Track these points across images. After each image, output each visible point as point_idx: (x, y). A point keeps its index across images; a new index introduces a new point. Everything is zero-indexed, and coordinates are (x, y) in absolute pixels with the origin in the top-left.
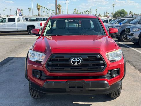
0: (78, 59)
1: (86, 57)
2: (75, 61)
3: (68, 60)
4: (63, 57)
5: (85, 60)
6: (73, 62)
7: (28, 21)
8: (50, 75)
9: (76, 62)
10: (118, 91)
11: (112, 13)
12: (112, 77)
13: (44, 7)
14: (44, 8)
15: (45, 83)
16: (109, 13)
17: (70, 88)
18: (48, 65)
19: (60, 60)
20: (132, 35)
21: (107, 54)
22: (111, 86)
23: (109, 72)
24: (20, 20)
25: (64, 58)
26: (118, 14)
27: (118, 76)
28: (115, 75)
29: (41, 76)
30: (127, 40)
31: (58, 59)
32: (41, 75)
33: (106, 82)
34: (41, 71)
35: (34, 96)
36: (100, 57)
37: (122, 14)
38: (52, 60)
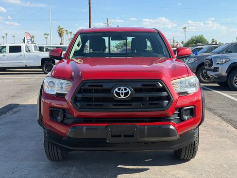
0: (126, 90)
1: (139, 86)
2: (120, 92)
3: (109, 91)
4: (102, 86)
5: (137, 90)
6: (118, 94)
7: (43, 51)
8: (79, 117)
9: (122, 95)
10: (193, 146)
11: (182, 43)
12: (182, 120)
13: (71, 32)
14: (69, 34)
15: (70, 130)
16: (177, 42)
17: (112, 136)
18: (75, 100)
19: (97, 91)
20: (216, 70)
21: (173, 82)
22: (181, 136)
23: (177, 112)
24: (30, 49)
25: (102, 88)
26: (192, 43)
27: (192, 120)
28: (186, 118)
29: (64, 119)
30: (207, 80)
31: (92, 89)
32: (64, 117)
33: (172, 127)
34: (64, 110)
35: (51, 155)
36: (161, 86)
37: (200, 43)
38: (82, 91)
